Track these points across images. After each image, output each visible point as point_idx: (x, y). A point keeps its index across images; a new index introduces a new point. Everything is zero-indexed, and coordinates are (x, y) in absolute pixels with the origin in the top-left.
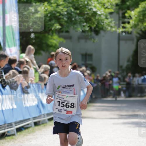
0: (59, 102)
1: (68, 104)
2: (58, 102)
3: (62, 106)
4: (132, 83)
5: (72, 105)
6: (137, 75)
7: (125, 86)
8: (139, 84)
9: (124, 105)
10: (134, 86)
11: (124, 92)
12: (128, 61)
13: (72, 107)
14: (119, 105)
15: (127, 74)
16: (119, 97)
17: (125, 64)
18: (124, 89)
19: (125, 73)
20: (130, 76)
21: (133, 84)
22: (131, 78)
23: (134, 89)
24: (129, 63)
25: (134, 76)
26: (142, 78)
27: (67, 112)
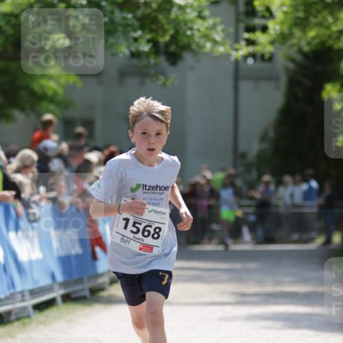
0: (127, 220)
1: (148, 228)
2: (124, 219)
3: (132, 231)
4: (274, 201)
5: (155, 232)
6: (288, 179)
7: (251, 210)
9: (252, 265)
10: (281, 210)
11: (252, 229)
12: (263, 138)
13: (156, 236)
14: (238, 266)
15: (260, 175)
16: (235, 243)
17: (253, 147)
18: (252, 218)
19: (254, 175)
20: (267, 184)
21: (277, 206)
22: (272, 187)
23: (279, 220)
24: (265, 146)
25: (279, 183)
26: (305, 187)
27: (142, 247)
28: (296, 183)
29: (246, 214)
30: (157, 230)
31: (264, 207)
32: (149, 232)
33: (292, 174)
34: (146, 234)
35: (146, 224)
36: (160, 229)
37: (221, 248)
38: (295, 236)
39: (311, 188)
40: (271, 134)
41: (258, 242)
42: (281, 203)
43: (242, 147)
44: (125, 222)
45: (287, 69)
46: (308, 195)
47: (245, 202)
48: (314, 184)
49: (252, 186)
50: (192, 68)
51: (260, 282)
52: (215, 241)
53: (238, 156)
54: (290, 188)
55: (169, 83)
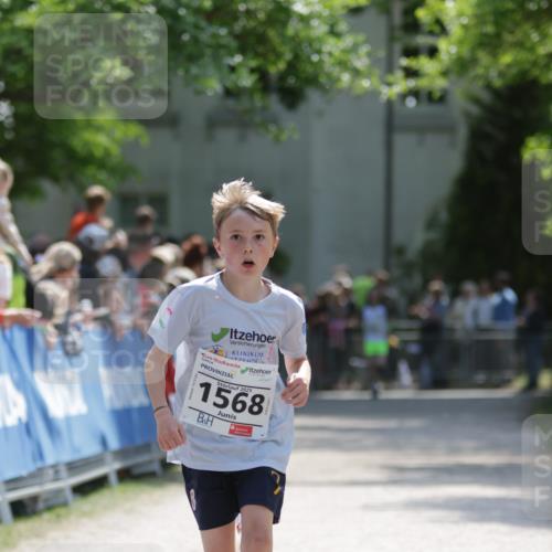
0: (207, 386)
1: (241, 398)
2: (202, 385)
3: (215, 404)
4: (448, 321)
5: (254, 403)
6: (469, 287)
7: (414, 336)
8: (480, 329)
9: (414, 423)
10: (459, 336)
12: (431, 224)
13: (256, 409)
14: (391, 423)
15: (426, 282)
16: (387, 388)
17: (415, 237)
18: (414, 349)
19: (417, 280)
20: (437, 295)
21: (452, 330)
22: (445, 300)
24: (434, 235)
25: (456, 294)
26: (495, 299)
27: (233, 428)
28: (482, 294)
29: (405, 343)
30: (258, 400)
31: (432, 331)
32: (244, 404)
33: (476, 279)
34: (239, 406)
35: (239, 391)
36: (262, 398)
37: (366, 396)
38: (481, 377)
39: (505, 302)
40: (444, 216)
41: (424, 385)
42: (458, 325)
43: (399, 236)
44: (203, 389)
45: (467, 115)
46: (500, 312)
47: (404, 324)
48: (510, 295)
49: (413, 299)
50: (320, 114)
51: (425, 449)
52: (357, 384)
53: (392, 252)
54: (473, 302)
55: (284, 137)
